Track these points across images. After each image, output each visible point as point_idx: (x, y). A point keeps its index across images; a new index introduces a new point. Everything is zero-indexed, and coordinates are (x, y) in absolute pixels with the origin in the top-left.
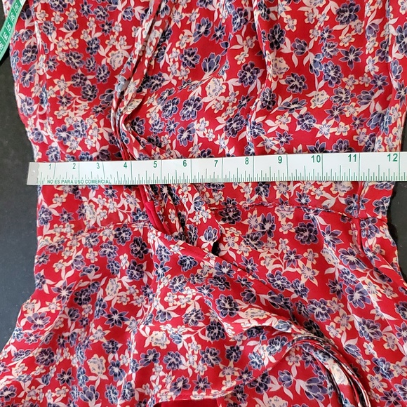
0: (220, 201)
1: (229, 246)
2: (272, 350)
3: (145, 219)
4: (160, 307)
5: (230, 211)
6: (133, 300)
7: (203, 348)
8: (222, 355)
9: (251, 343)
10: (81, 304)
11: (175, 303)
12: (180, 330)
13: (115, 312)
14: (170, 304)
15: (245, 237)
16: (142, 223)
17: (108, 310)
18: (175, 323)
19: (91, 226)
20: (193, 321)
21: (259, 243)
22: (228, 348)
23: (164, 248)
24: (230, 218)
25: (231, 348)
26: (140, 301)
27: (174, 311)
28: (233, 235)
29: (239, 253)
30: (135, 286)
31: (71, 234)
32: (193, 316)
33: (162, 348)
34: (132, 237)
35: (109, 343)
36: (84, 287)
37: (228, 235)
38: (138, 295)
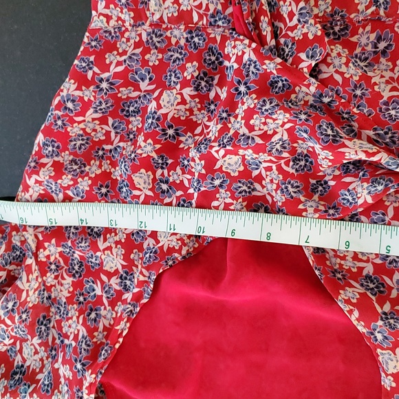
0: (325, 12)
1: (334, 67)
2: (373, 189)
3: (225, 25)
4: (244, 130)
5: (337, 25)
6: (193, 115)
7: (285, 179)
8: (305, 188)
9: (348, 180)
10: (128, 116)
11: (262, 127)
12: (262, 157)
13: (170, 127)
14: (256, 128)
15: (352, 58)
16: (221, 29)
17: (163, 124)
18: (258, 149)
19: (155, 20)
20: (277, 150)
21: (370, 65)
22: (313, 181)
23: (255, 62)
24: (334, 33)
25: (317, 182)
26: (200, 116)
27: (258, 136)
28: (339, 55)
29: (347, 76)
30: (197, 100)
31: (130, 25)
32: (278, 145)
33: (232, 174)
34: (207, 44)
35: (159, 157)
36: (133, 98)
37: (334, 54)
38: (199, 110)
